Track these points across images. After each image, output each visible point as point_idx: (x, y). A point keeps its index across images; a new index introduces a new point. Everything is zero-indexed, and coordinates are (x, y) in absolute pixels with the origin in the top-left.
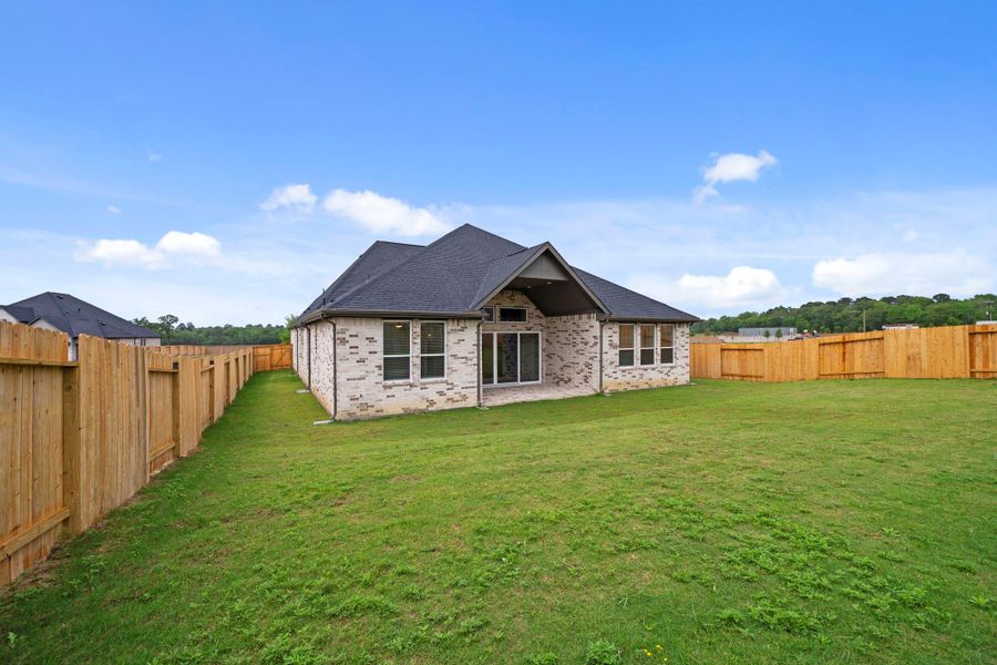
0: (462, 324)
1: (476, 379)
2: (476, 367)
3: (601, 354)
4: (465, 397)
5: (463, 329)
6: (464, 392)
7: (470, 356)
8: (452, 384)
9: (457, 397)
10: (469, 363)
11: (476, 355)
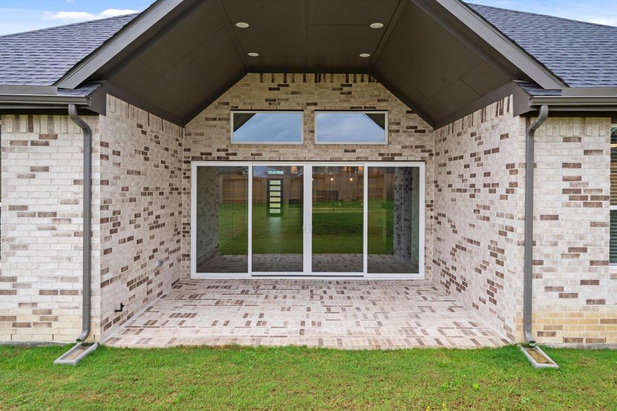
0: (42, 126)
1: (80, 273)
2: (80, 241)
3: (529, 219)
4: (48, 318)
5: (44, 141)
6: (45, 303)
7: (63, 210)
8: (13, 279)
9: (26, 315)
10: (63, 227)
11: (80, 208)
